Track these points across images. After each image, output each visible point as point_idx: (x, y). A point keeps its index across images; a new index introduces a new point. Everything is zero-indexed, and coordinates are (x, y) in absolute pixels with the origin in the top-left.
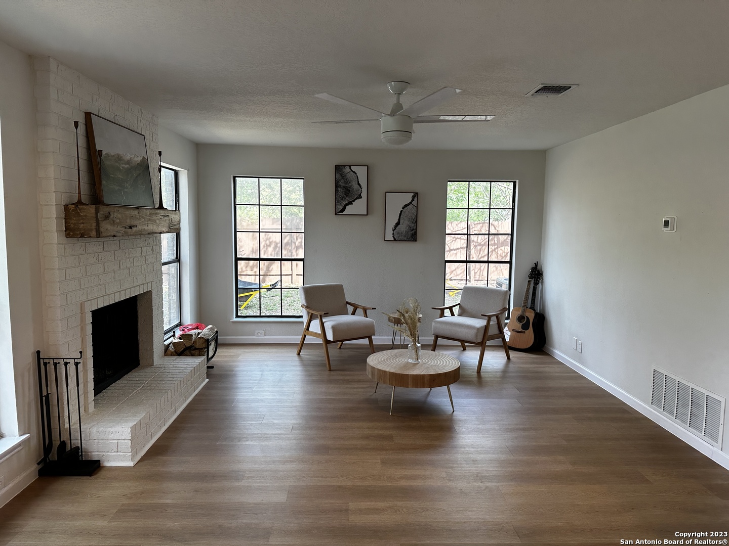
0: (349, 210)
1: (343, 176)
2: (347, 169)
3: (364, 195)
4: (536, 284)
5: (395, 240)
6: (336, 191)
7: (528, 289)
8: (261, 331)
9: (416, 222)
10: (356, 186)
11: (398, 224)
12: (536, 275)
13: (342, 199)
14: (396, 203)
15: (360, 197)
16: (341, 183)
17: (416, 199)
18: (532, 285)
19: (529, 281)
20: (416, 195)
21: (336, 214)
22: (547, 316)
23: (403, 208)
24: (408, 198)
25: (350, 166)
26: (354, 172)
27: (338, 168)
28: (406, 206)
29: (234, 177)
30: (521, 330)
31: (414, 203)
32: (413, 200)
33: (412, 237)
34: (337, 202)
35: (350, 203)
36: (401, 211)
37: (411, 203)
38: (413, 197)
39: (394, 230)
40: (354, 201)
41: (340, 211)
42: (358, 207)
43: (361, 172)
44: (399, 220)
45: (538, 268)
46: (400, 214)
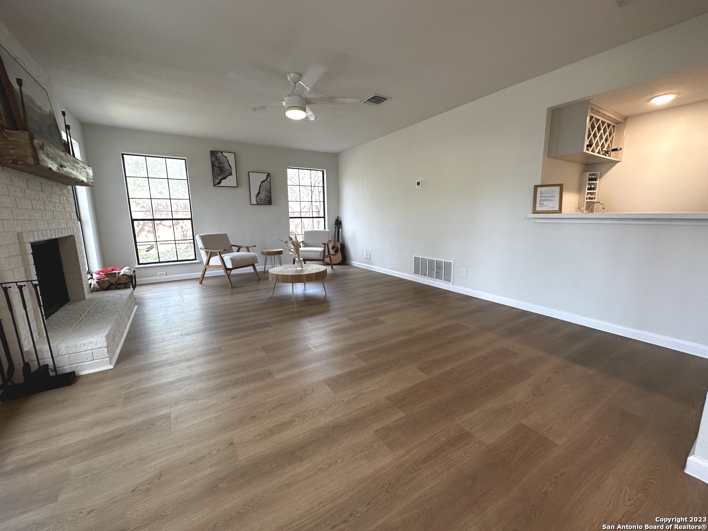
0: (224, 183)
1: (217, 159)
2: (220, 154)
3: (234, 172)
4: (339, 228)
5: (258, 204)
6: (213, 169)
7: (335, 231)
8: (162, 273)
9: (271, 192)
10: (227, 167)
11: (259, 193)
12: (338, 223)
13: (218, 175)
14: (257, 180)
15: (231, 174)
16: (216, 164)
17: (269, 177)
18: (337, 229)
19: (336, 227)
20: (269, 175)
21: (214, 186)
22: (346, 244)
23: (261, 183)
24: (264, 177)
25: (222, 152)
26: (225, 157)
27: (213, 153)
28: (263, 182)
29: (123, 155)
30: (334, 254)
31: (268, 180)
32: (267, 178)
33: (268, 202)
34: (214, 177)
35: (225, 178)
36: (260, 185)
37: (266, 180)
38: (267, 176)
39: (256, 197)
40: (227, 177)
41: (217, 184)
42: (230, 181)
43: (231, 158)
44: (259, 190)
45: (339, 219)
46: (260, 187)
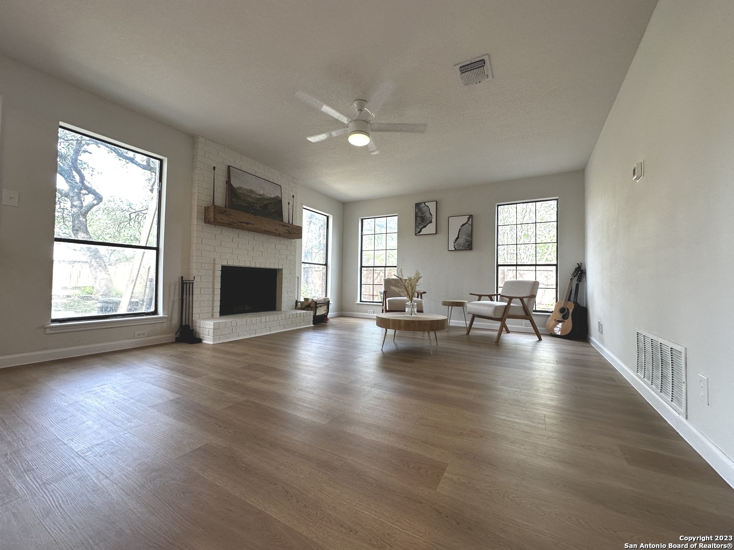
0: (424, 231)
1: (420, 210)
2: (423, 205)
3: (434, 220)
5: (456, 250)
6: (416, 219)
8: (371, 311)
9: (471, 236)
10: (428, 215)
11: (457, 238)
12: (580, 273)
13: (419, 224)
14: (456, 224)
15: (431, 222)
16: (419, 215)
17: (471, 220)
19: (574, 279)
20: (471, 217)
21: (415, 235)
23: (461, 227)
24: (465, 219)
25: (425, 203)
26: (427, 206)
27: (417, 205)
28: (463, 225)
29: (362, 220)
30: (561, 319)
31: (470, 222)
32: (468, 220)
33: (468, 247)
34: (416, 226)
35: (425, 227)
36: (460, 229)
37: (467, 223)
38: (469, 218)
39: (454, 243)
40: (427, 225)
41: (418, 233)
42: (430, 228)
43: (432, 206)
44: (458, 235)
46: (459, 231)
